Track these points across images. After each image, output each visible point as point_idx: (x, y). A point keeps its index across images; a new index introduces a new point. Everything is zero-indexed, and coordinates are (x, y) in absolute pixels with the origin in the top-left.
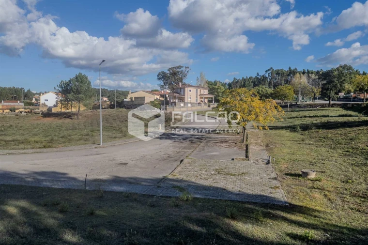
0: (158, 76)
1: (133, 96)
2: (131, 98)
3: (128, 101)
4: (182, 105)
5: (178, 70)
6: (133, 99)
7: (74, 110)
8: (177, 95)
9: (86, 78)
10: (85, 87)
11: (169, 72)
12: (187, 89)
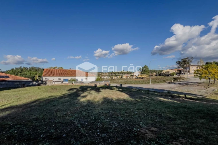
0: (176, 63)
1: (164, 71)
2: (164, 72)
3: (162, 74)
4: (188, 74)
5: (187, 59)
6: (165, 73)
7: (144, 77)
8: (185, 70)
9: (147, 67)
10: (147, 69)
11: (181, 61)
12: (191, 67)
